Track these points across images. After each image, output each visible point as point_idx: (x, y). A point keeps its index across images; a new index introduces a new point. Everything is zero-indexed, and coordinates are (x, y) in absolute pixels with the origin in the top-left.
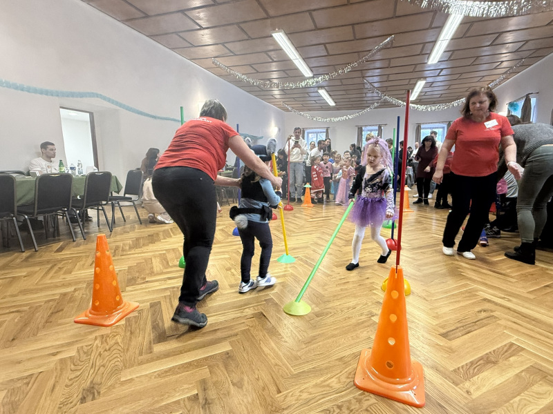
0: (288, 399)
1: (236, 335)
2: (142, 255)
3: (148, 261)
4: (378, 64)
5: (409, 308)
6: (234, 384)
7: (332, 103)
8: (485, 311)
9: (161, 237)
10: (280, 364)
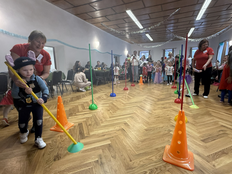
0: (135, 164)
1: (113, 137)
2: (74, 104)
3: (77, 107)
4: (172, 22)
5: (187, 129)
6: (112, 157)
7: (151, 40)
8: (222, 131)
9: (82, 97)
10: (131, 150)
